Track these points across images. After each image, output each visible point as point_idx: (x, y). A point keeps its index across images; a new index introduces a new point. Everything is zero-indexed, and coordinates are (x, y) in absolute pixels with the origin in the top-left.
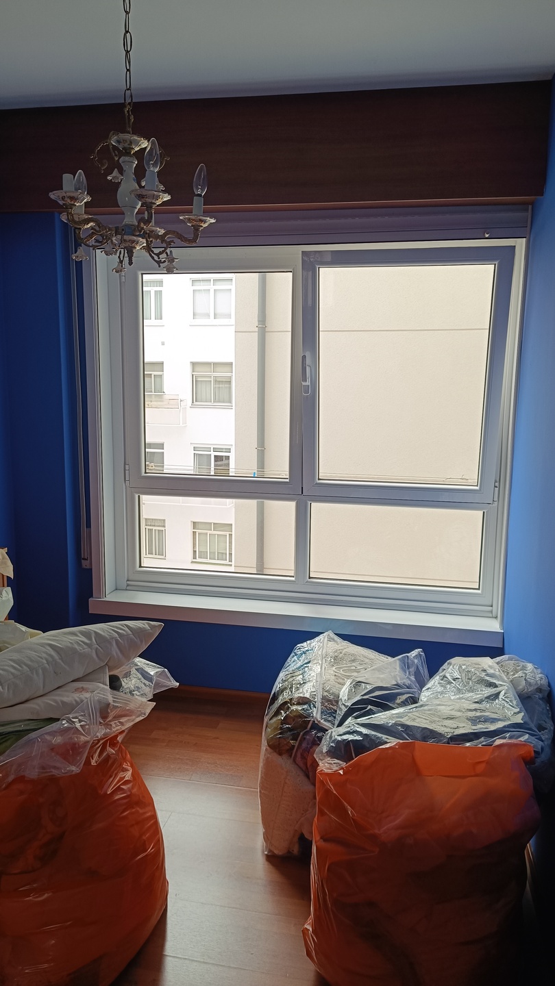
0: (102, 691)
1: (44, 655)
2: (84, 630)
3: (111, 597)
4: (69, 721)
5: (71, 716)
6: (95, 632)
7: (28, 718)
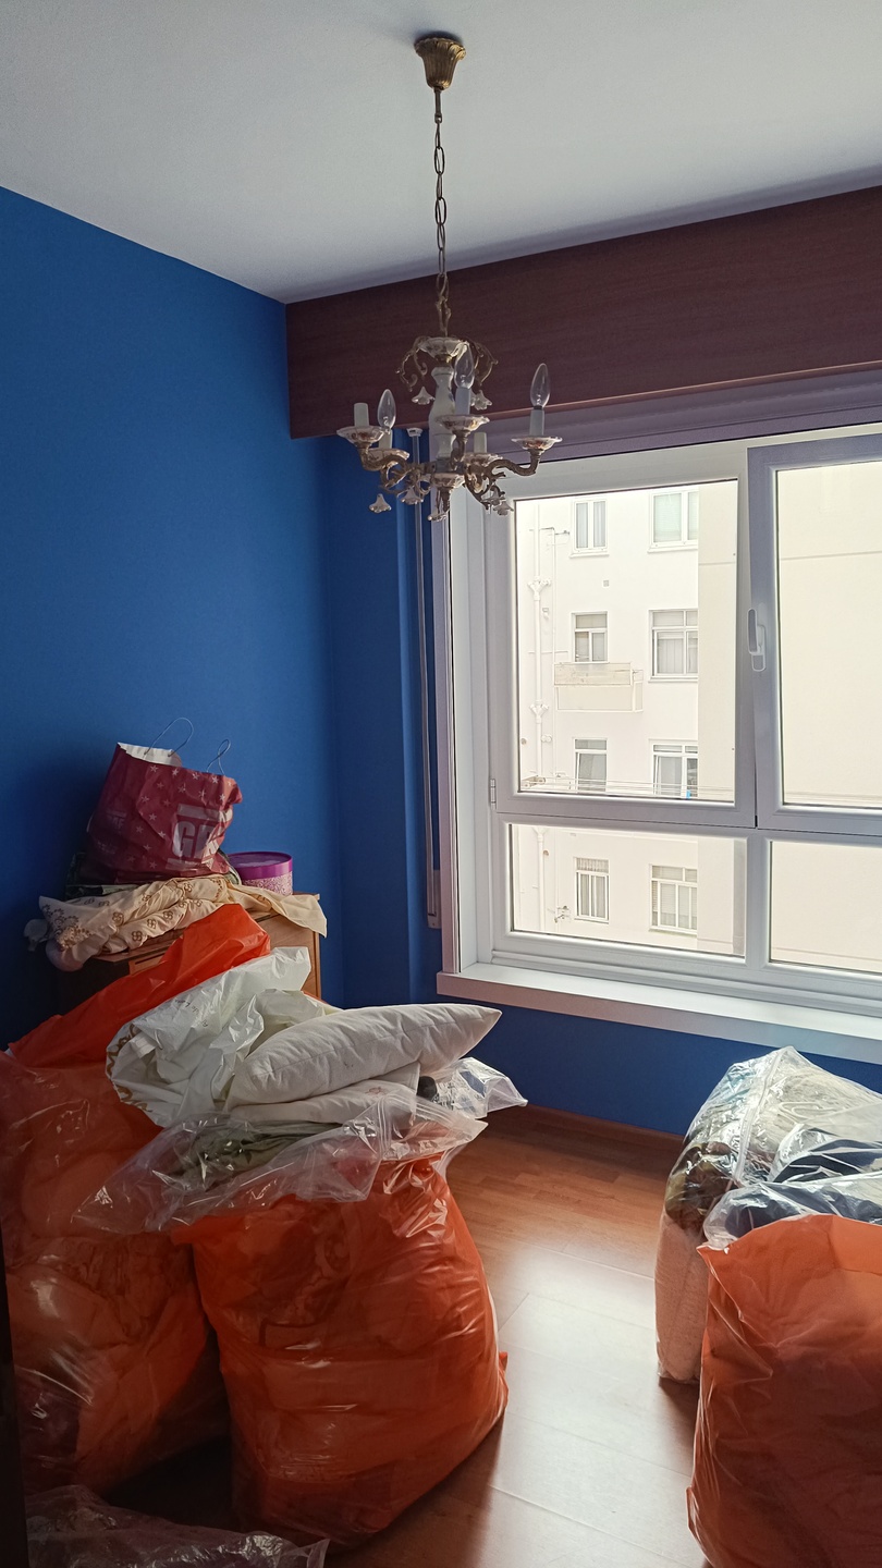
0: (404, 1095)
1: (332, 1039)
2: (389, 1011)
3: (467, 973)
4: (353, 1128)
5: (355, 1122)
6: (402, 1015)
7: (307, 1119)
